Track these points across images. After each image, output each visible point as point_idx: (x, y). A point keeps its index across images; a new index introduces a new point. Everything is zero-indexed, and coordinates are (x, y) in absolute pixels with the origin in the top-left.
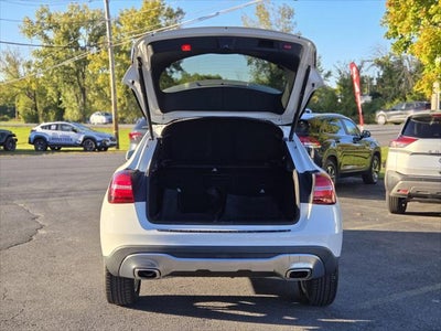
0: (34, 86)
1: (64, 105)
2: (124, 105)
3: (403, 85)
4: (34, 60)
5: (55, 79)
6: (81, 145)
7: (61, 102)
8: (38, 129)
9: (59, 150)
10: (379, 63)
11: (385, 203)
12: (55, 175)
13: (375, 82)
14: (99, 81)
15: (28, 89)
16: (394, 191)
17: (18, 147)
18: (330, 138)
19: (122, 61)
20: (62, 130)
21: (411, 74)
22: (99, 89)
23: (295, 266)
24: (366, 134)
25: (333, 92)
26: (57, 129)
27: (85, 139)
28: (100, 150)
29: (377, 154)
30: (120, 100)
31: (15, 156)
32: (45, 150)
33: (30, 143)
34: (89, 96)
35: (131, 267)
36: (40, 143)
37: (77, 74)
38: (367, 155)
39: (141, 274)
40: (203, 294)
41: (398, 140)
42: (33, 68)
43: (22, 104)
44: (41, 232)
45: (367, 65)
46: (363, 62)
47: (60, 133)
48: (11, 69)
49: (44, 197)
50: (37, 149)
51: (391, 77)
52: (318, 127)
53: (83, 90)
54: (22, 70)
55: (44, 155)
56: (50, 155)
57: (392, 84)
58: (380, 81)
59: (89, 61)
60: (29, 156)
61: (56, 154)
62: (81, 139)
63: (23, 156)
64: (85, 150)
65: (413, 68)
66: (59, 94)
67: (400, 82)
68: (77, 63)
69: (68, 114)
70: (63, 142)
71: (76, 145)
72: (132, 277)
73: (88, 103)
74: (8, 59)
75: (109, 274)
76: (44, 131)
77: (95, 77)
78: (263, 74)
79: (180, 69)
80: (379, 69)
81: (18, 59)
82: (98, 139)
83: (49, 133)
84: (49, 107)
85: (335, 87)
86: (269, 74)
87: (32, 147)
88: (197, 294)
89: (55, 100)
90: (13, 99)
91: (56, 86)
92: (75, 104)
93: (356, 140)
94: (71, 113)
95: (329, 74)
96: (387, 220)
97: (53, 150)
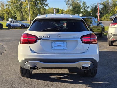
0: (8, 11)
1: (17, 16)
2: (33, 16)
3: (109, 10)
4: (8, 4)
5: (14, 9)
6: (20, 27)
7: (16, 15)
8: (8, 22)
9: (14, 28)
10: (102, 4)
11: (107, 43)
12: (12, 35)
13: (101, 9)
14: (26, 9)
15: (7, 12)
16: (110, 39)
17: (3, 28)
18: (90, 24)
19: (32, 4)
20: (15, 23)
21: (111, 7)
22: (26, 12)
23: (84, 65)
24: (101, 23)
25: (90, 12)
26: (14, 22)
27: (22, 25)
28: (26, 28)
29: (104, 29)
30: (31, 15)
31: (2, 30)
32: (11, 28)
33: (6, 26)
34: (23, 14)
35: (28, 66)
36: (9, 26)
37: (20, 8)
38: (101, 29)
39: (31, 68)
40: (53, 73)
41: (112, 24)
42: (8, 6)
43: (5, 16)
44: (5, 52)
45: (99, 4)
46: (98, 4)
47: (14, 24)
48: (2, 6)
49: (8, 41)
50: (8, 28)
51: (105, 8)
52: (87, 21)
53: (22, 12)
54: (5, 7)
55: (10, 30)
56: (12, 30)
57: (106, 10)
58: (102, 9)
59: (23, 4)
60: (6, 30)
61: (14, 29)
62: (20, 25)
63: (4, 30)
64: (22, 28)
65: (112, 5)
66: (15, 13)
67: (108, 9)
68: (20, 4)
69: (18, 19)
70: (16, 26)
71: (19, 27)
72: (28, 69)
73: (23, 16)
74: (1, 4)
75: (21, 67)
76: (10, 23)
77: (25, 9)
78: (70, 7)
79: (48, 6)
80: (102, 6)
81: (4, 3)
82: (25, 25)
83: (12, 24)
84: (13, 17)
85: (90, 11)
86: (72, 7)
87: (7, 28)
88: (51, 73)
89: (14, 15)
90: (3, 15)
91: (14, 11)
92: (19, 16)
93: (98, 25)
94: (19, 18)
95: (88, 7)
96: (108, 48)
97: (13, 28)
